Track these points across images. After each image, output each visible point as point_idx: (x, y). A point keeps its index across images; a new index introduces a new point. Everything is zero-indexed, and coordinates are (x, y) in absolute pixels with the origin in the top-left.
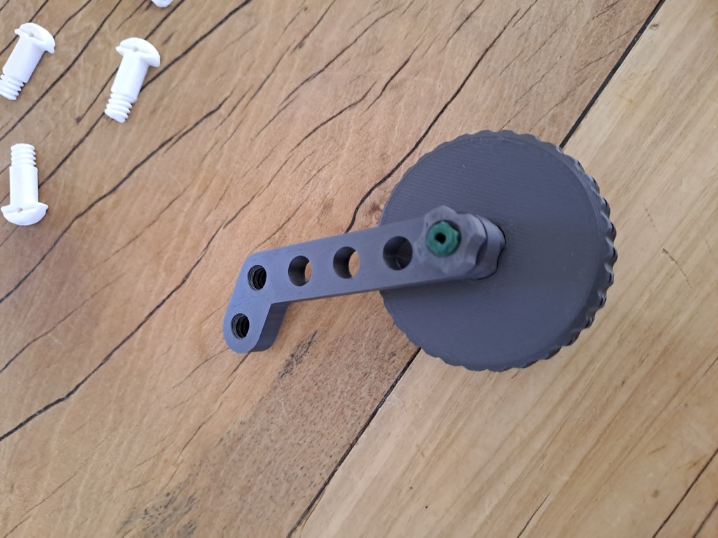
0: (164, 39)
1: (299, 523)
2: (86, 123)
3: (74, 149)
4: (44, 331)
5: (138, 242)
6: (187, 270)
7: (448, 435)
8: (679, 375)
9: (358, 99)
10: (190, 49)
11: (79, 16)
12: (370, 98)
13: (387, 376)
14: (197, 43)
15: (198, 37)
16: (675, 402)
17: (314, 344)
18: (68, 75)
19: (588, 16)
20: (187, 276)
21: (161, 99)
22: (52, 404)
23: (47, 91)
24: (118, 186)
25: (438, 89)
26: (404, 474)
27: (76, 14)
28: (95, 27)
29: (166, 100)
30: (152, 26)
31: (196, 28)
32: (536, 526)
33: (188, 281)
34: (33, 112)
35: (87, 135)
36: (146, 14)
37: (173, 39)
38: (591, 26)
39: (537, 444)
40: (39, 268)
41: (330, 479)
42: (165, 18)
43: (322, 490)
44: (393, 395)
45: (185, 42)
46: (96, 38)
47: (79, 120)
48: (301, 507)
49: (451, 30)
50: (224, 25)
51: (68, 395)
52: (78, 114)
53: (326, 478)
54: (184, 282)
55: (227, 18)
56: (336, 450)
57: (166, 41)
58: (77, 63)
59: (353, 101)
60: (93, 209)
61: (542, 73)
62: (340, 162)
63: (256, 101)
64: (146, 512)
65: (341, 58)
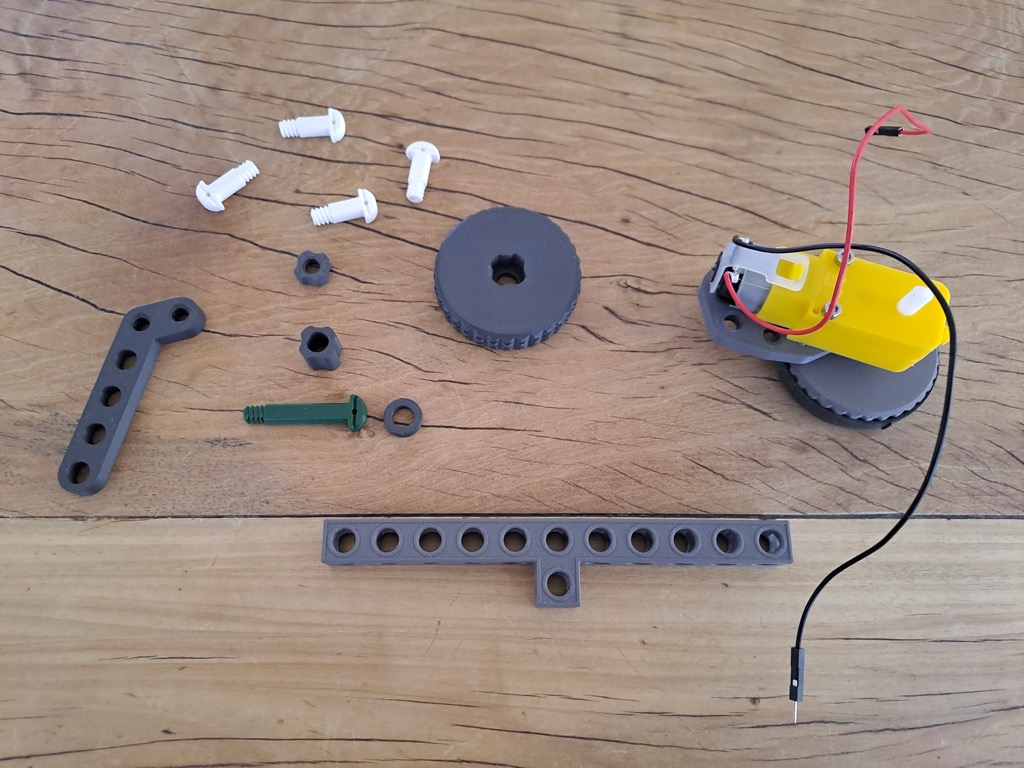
0: (388, 215)
1: (116, 518)
2: (299, 198)
3: (275, 201)
4: (135, 264)
5: (239, 288)
6: (241, 333)
7: (236, 571)
8: (365, 684)
9: (424, 369)
10: (392, 237)
11: (370, 144)
12: (429, 376)
13: (250, 508)
14: (399, 239)
15: (402, 237)
16: (346, 694)
17: (242, 447)
18: (324, 163)
19: (562, 476)
20: (236, 336)
21: (347, 240)
22: (89, 303)
23: (304, 156)
24: (269, 249)
25: (460, 416)
26: (193, 561)
27: (369, 140)
28: (368, 161)
29: (348, 243)
30: (392, 200)
31: (407, 232)
32: (211, 664)
33: (232, 338)
34: (284, 154)
35: (290, 204)
36: (398, 190)
37: (392, 220)
38: (557, 483)
39: (266, 629)
40: (178, 232)
41: (158, 517)
42: (403, 206)
43: (148, 517)
44: (240, 520)
45: (394, 230)
46: (361, 166)
47: (298, 191)
48: (128, 511)
49: (503, 398)
50: (422, 249)
51: (102, 310)
52: (301, 189)
53: (157, 515)
54: (230, 336)
55: (428, 248)
56: (180, 508)
57: (387, 217)
58: (337, 164)
59: (420, 367)
60: (242, 242)
61: (508, 472)
62: (376, 384)
63: (383, 304)
64: (57, 414)
65: (444, 340)
